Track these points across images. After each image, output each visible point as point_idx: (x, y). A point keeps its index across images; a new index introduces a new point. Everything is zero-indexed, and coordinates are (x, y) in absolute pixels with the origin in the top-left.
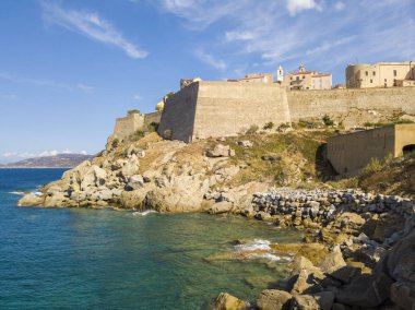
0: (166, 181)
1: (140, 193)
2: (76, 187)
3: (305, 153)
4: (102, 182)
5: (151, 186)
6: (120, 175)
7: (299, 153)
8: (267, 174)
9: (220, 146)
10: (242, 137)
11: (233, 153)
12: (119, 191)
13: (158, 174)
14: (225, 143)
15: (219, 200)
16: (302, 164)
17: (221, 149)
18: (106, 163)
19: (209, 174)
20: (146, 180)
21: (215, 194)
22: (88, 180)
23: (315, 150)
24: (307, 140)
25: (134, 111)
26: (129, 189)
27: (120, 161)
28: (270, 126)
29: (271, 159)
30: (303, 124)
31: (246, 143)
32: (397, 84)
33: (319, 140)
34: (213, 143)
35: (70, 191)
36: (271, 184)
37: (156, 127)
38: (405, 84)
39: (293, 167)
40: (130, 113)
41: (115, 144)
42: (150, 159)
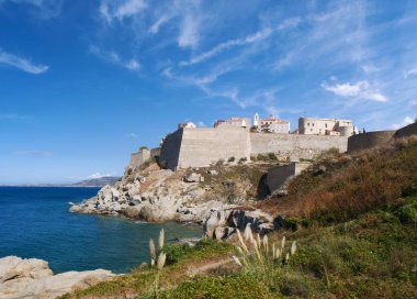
0: (156, 200)
1: (138, 208)
2: (101, 202)
3: (252, 180)
4: (117, 199)
5: (146, 203)
6: (127, 195)
7: (248, 180)
8: (223, 195)
9: (194, 174)
10: (211, 168)
11: (202, 179)
12: (126, 206)
13: (151, 195)
14: (197, 172)
15: (187, 213)
16: (248, 187)
17: (194, 176)
18: (121, 186)
19: (183, 194)
20: (143, 199)
21: (185, 209)
22: (108, 197)
23: (259, 178)
24: (255, 170)
25: (145, 148)
26: (132, 204)
27: (129, 185)
28: (232, 159)
29: (228, 184)
30: (260, 157)
31: (213, 172)
32: (327, 133)
33: (264, 171)
34: (189, 171)
35: (97, 204)
36: (225, 203)
37: (157, 159)
38: (331, 133)
39: (241, 190)
40: (141, 149)
41: (129, 172)
42: (147, 184)
